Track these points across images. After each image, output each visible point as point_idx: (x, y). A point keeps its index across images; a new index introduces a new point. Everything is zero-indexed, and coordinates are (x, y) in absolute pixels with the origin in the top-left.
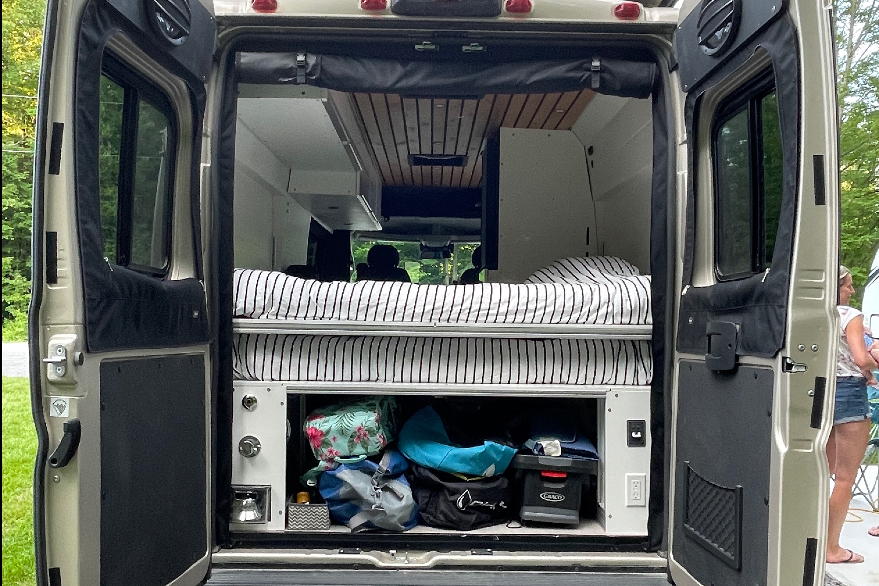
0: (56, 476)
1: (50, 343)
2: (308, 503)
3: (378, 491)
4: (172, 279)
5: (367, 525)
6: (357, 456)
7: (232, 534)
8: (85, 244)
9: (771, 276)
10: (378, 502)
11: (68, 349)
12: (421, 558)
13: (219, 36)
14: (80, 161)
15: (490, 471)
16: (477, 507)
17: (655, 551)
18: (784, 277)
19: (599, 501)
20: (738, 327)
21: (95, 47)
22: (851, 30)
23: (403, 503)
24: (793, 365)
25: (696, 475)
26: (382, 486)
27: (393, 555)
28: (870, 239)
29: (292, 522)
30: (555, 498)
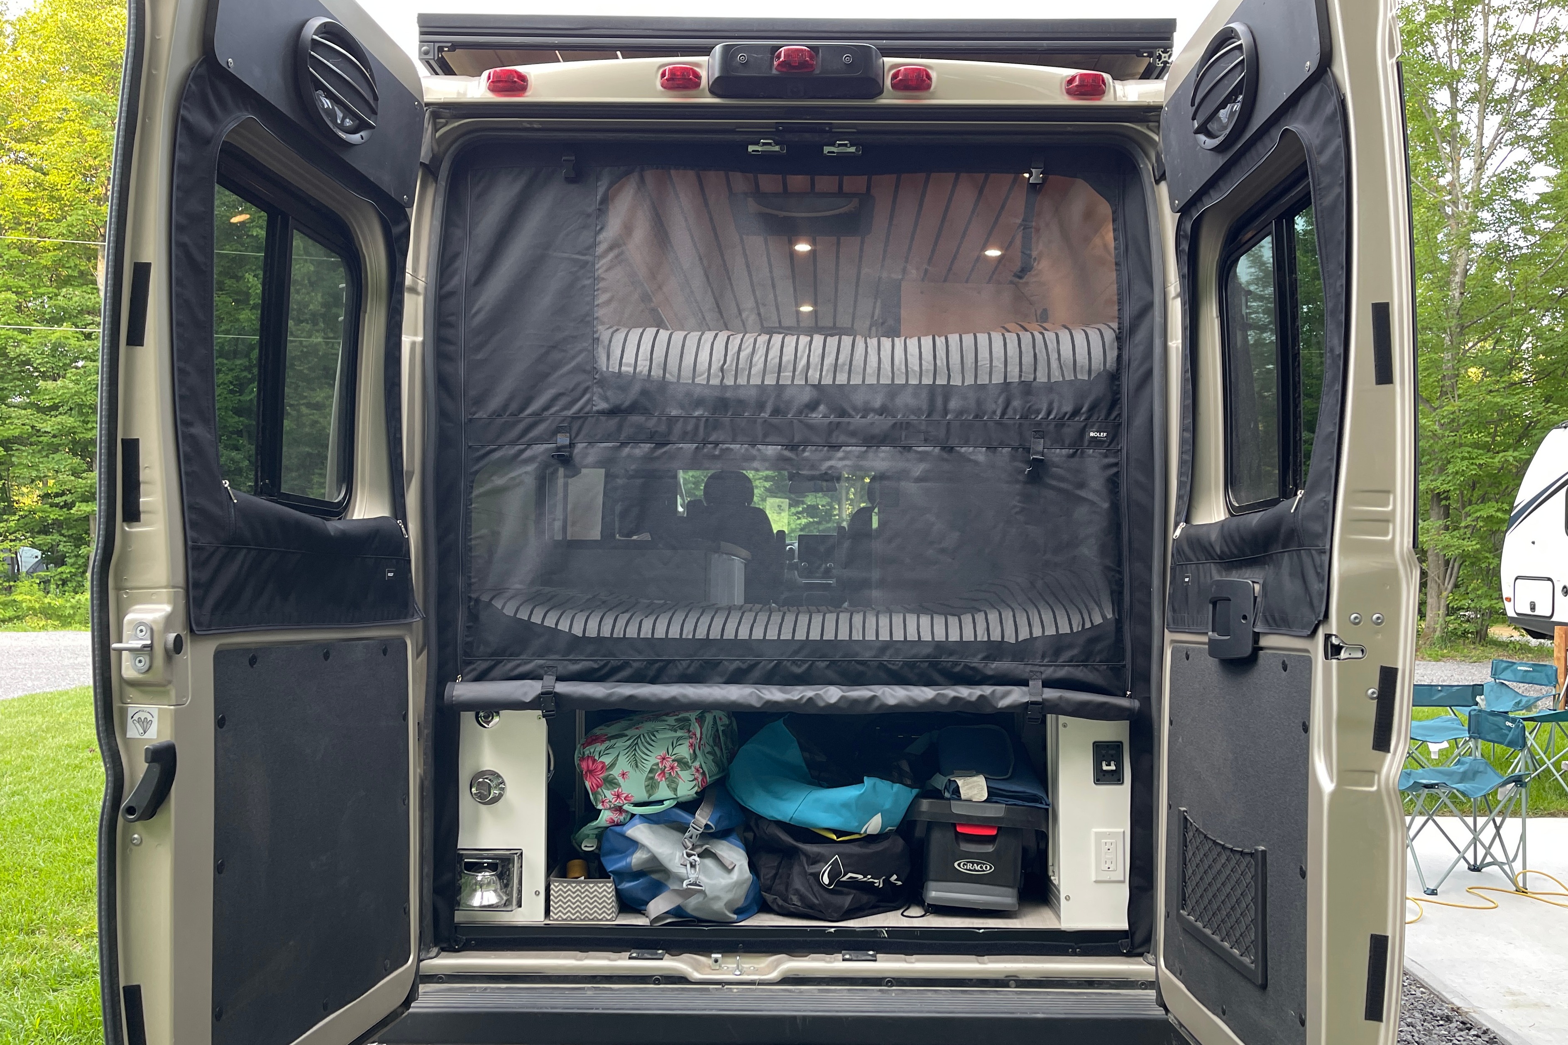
0: (136, 836)
1: (128, 617)
2: (583, 878)
3: (693, 857)
4: (355, 517)
5: (678, 912)
6: (661, 802)
7: (457, 927)
8: (188, 459)
9: (1305, 501)
10: (692, 875)
11: (155, 628)
12: (762, 965)
13: (437, 135)
14: (179, 324)
15: (874, 825)
16: (853, 884)
17: (1141, 955)
18: (1327, 503)
19: (1050, 873)
20: (1257, 587)
21: (207, 141)
22: (1480, 127)
23: (735, 876)
24: (1342, 647)
25: (1197, 829)
26: (699, 850)
27: (716, 961)
28: (1514, 457)
29: (556, 909)
30: (978, 868)
